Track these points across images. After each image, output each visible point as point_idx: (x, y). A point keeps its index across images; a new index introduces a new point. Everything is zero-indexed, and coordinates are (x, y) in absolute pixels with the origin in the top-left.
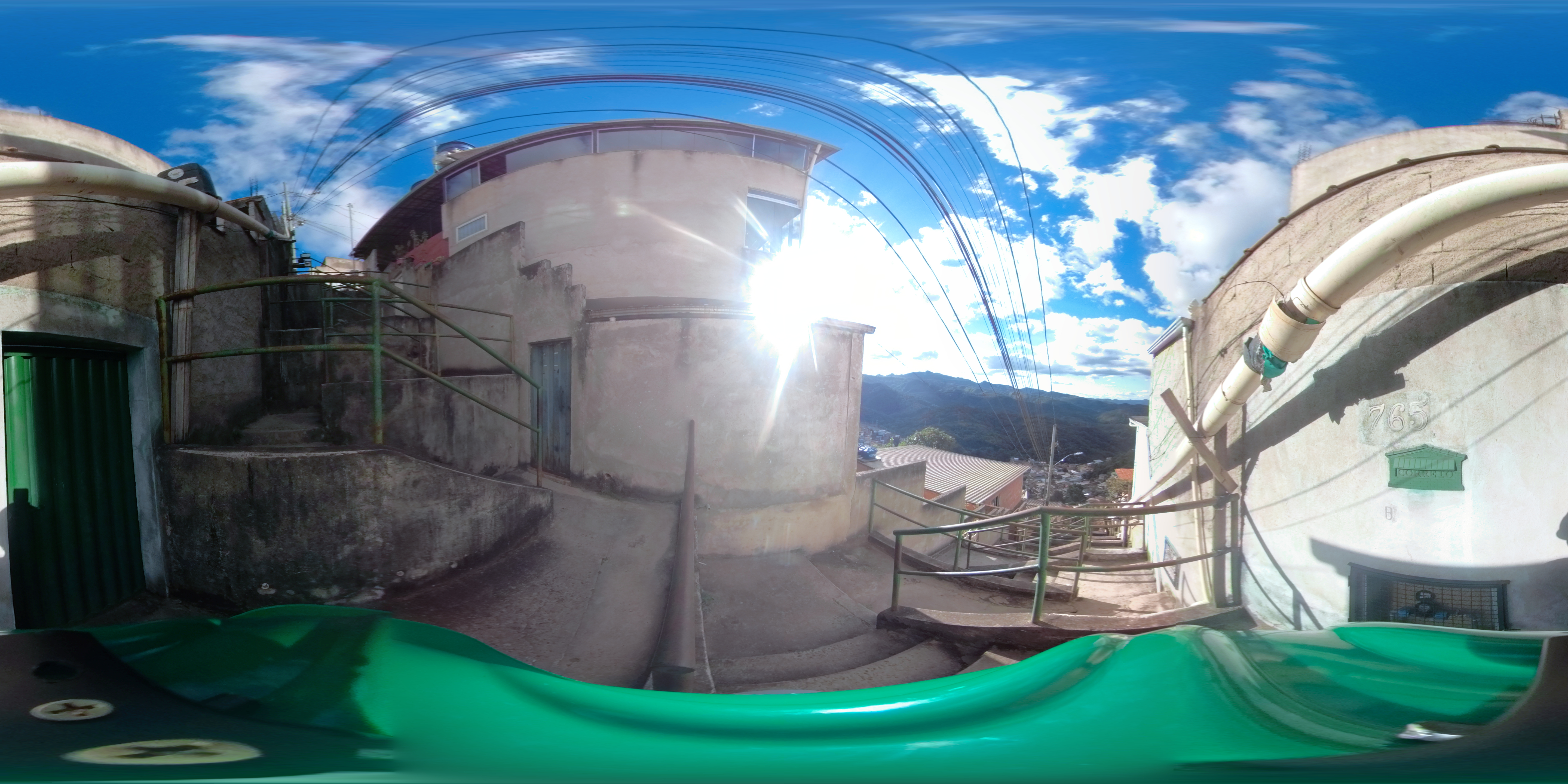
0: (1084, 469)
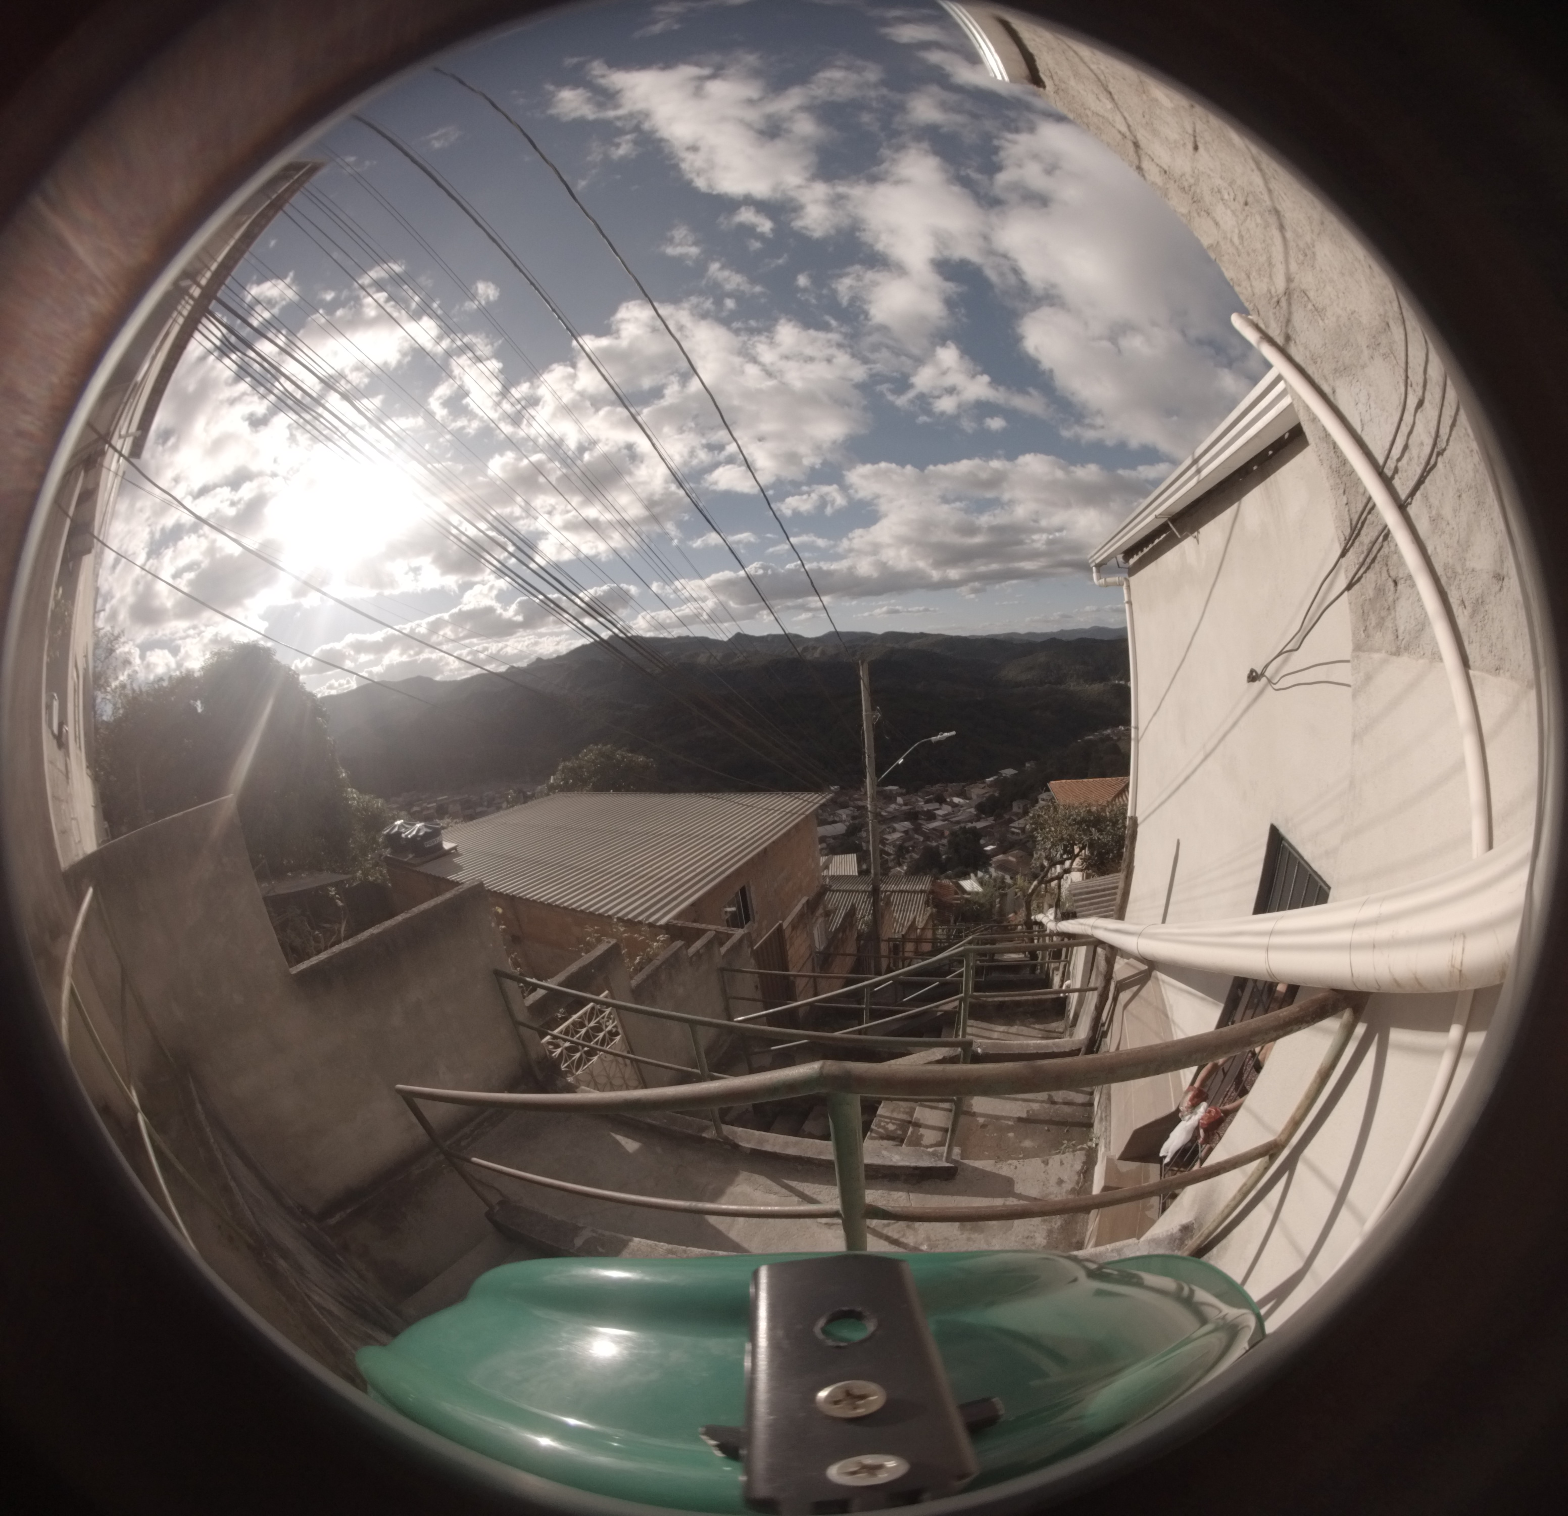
0: (978, 792)
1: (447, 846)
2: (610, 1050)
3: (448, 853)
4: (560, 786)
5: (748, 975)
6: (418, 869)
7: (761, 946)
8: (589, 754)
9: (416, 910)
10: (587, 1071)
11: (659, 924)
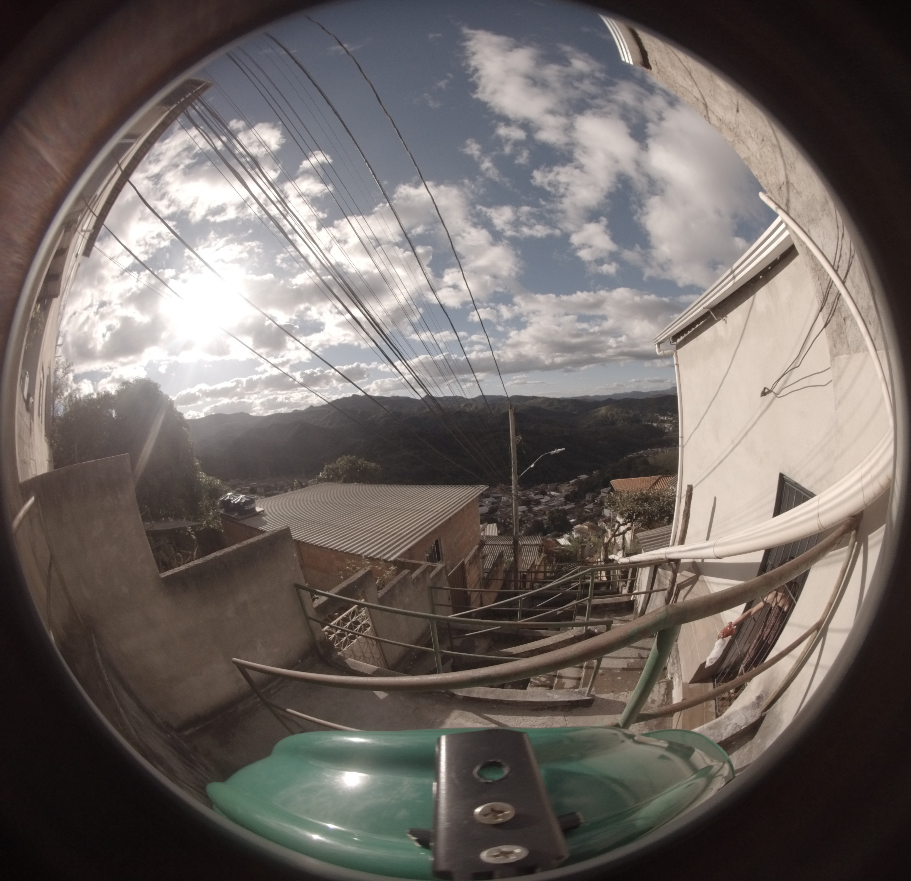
1: (258, 509)
2: (366, 635)
3: (259, 514)
4: (324, 478)
5: (445, 591)
6: (240, 522)
7: (452, 574)
8: (342, 462)
9: (245, 543)
10: (350, 648)
11: (389, 560)
